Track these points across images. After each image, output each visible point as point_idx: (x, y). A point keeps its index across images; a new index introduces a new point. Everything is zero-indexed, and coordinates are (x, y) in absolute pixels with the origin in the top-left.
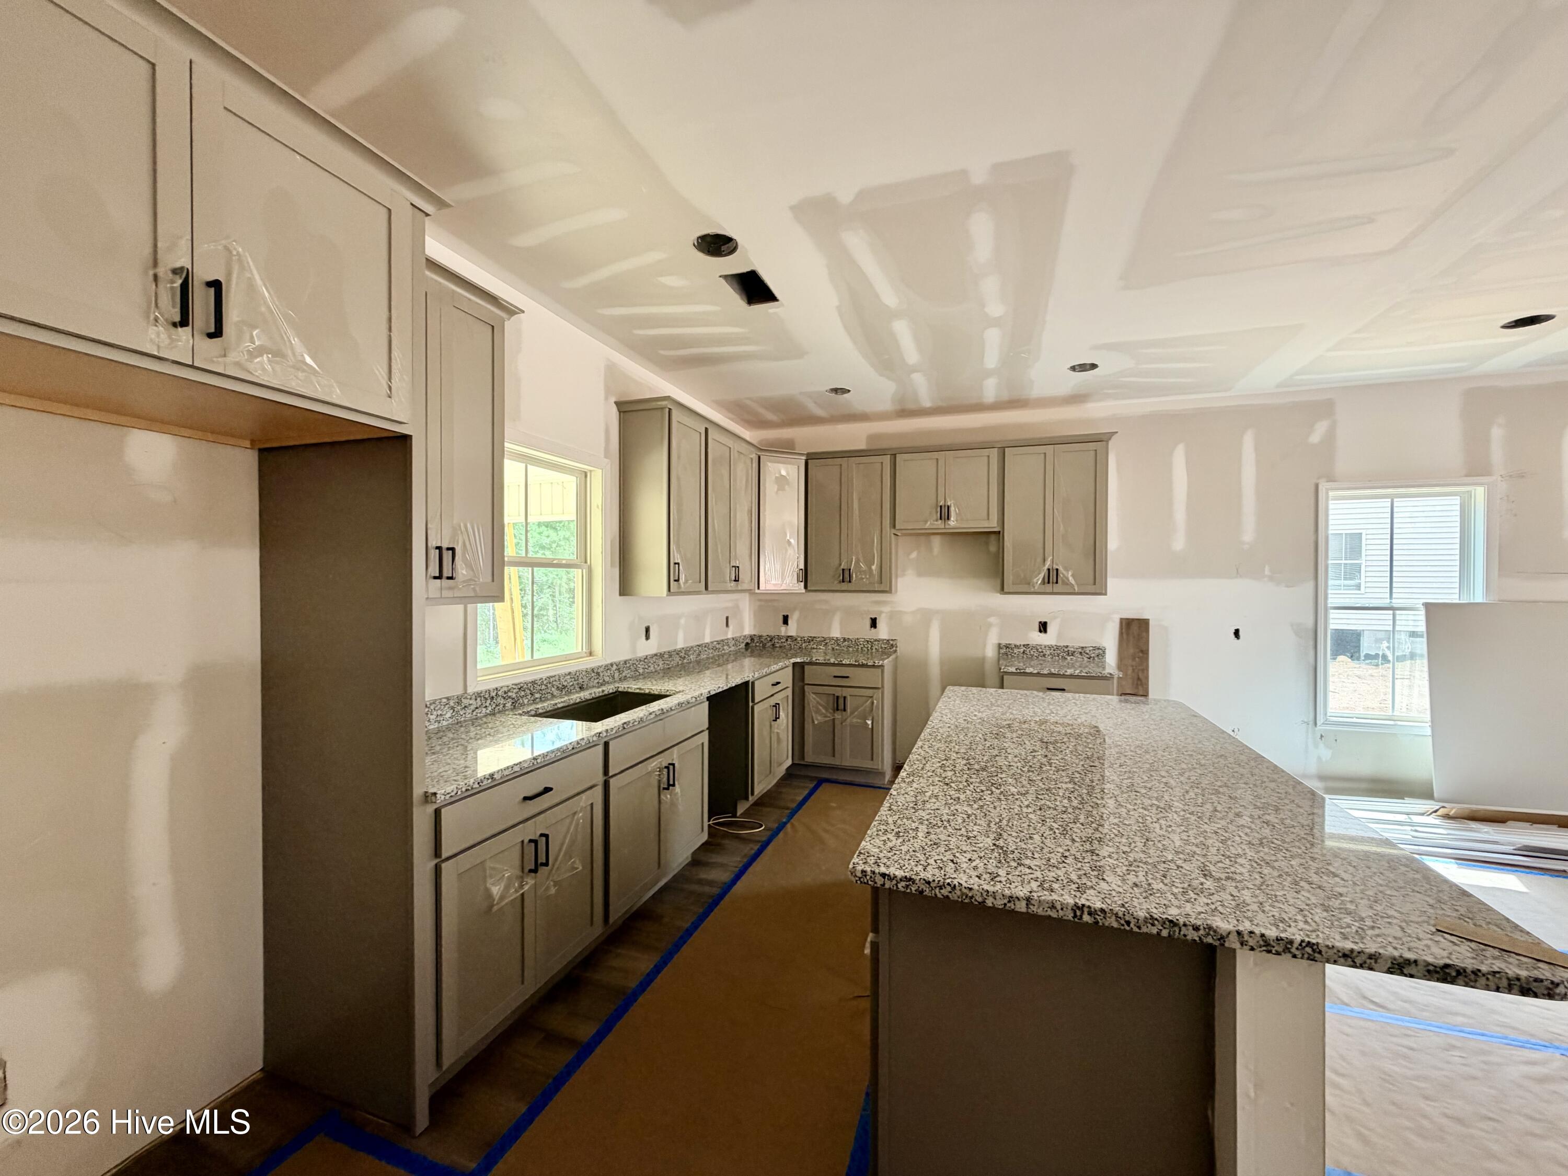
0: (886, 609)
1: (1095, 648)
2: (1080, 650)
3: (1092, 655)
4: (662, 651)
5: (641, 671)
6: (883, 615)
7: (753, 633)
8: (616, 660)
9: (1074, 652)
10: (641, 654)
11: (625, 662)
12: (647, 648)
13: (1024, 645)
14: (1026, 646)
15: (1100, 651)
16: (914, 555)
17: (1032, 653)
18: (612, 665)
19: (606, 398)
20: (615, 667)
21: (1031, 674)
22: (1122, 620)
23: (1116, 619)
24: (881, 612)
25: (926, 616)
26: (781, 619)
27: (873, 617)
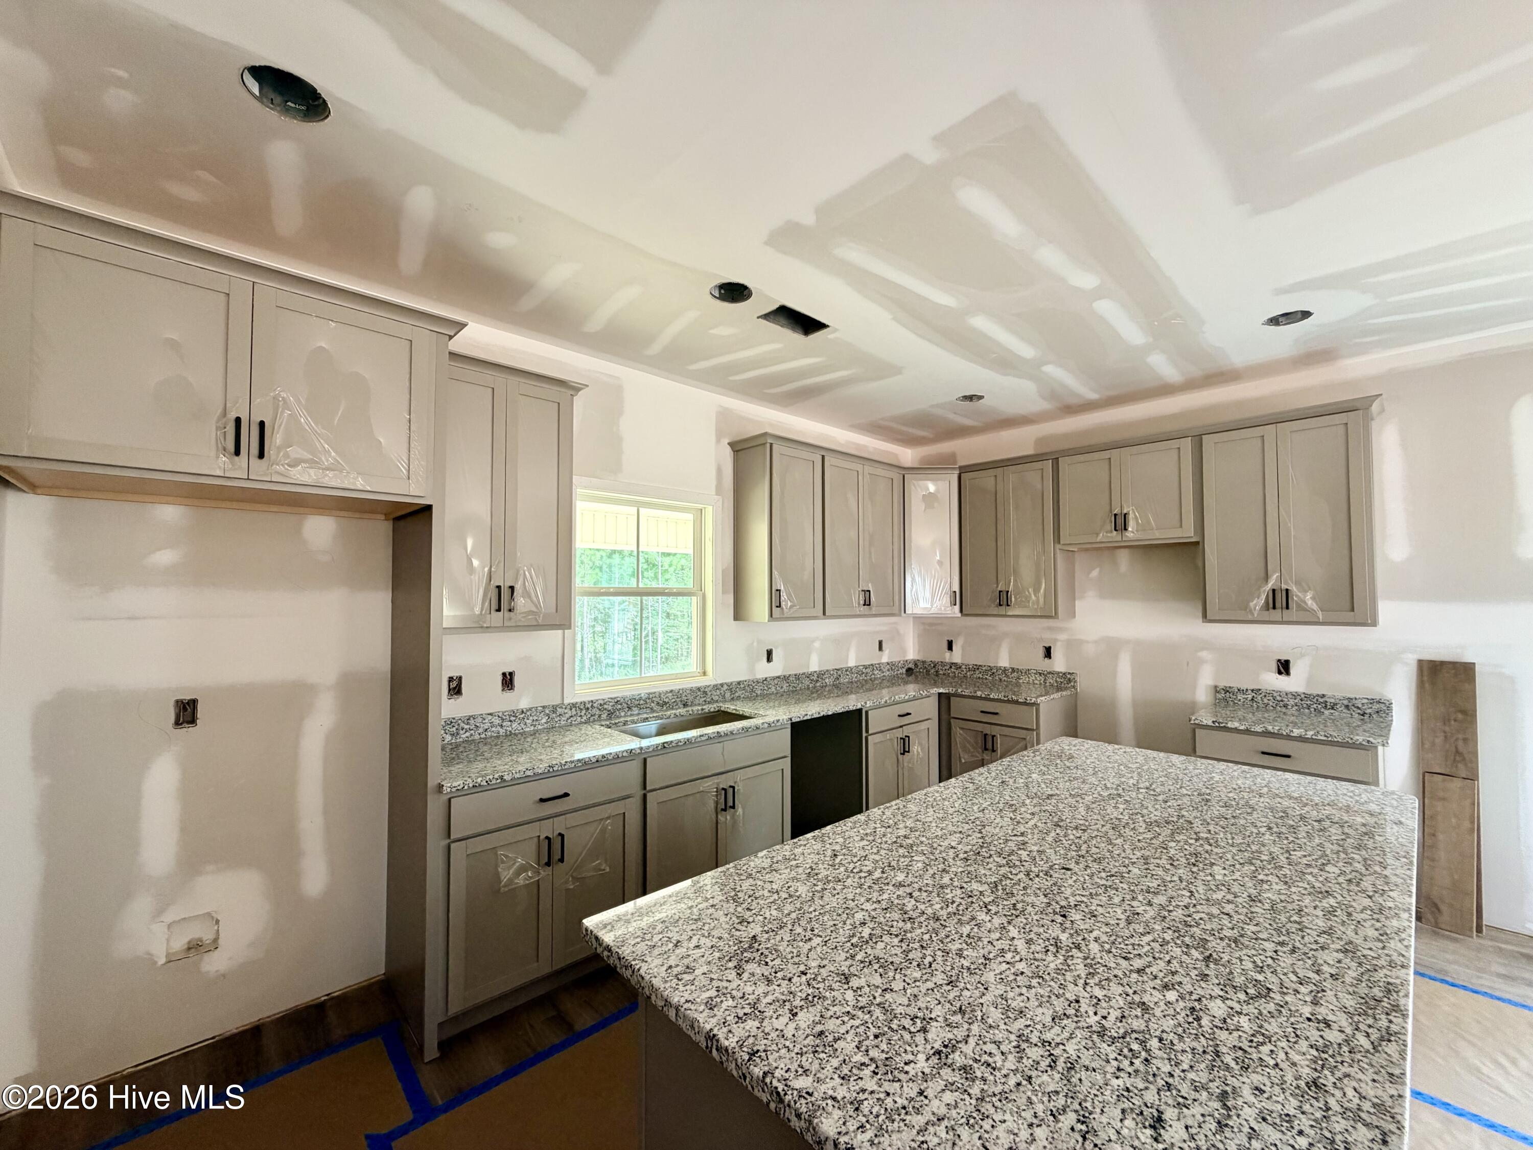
0: (1063, 637)
1: (1372, 701)
2: (1346, 702)
3: (1368, 711)
4: (787, 674)
5: (759, 692)
6: (1059, 644)
7: (916, 658)
8: (729, 681)
9: (1336, 704)
10: (760, 676)
11: (739, 683)
12: (765, 670)
13: (1252, 691)
14: (1257, 691)
15: (1382, 706)
16: (1095, 573)
17: (1266, 701)
18: (722, 685)
19: (718, 441)
20: (725, 687)
21: (1236, 730)
22: (1420, 662)
23: (1412, 659)
24: (1056, 640)
25: (1113, 647)
26: (945, 645)
27: (1047, 645)
